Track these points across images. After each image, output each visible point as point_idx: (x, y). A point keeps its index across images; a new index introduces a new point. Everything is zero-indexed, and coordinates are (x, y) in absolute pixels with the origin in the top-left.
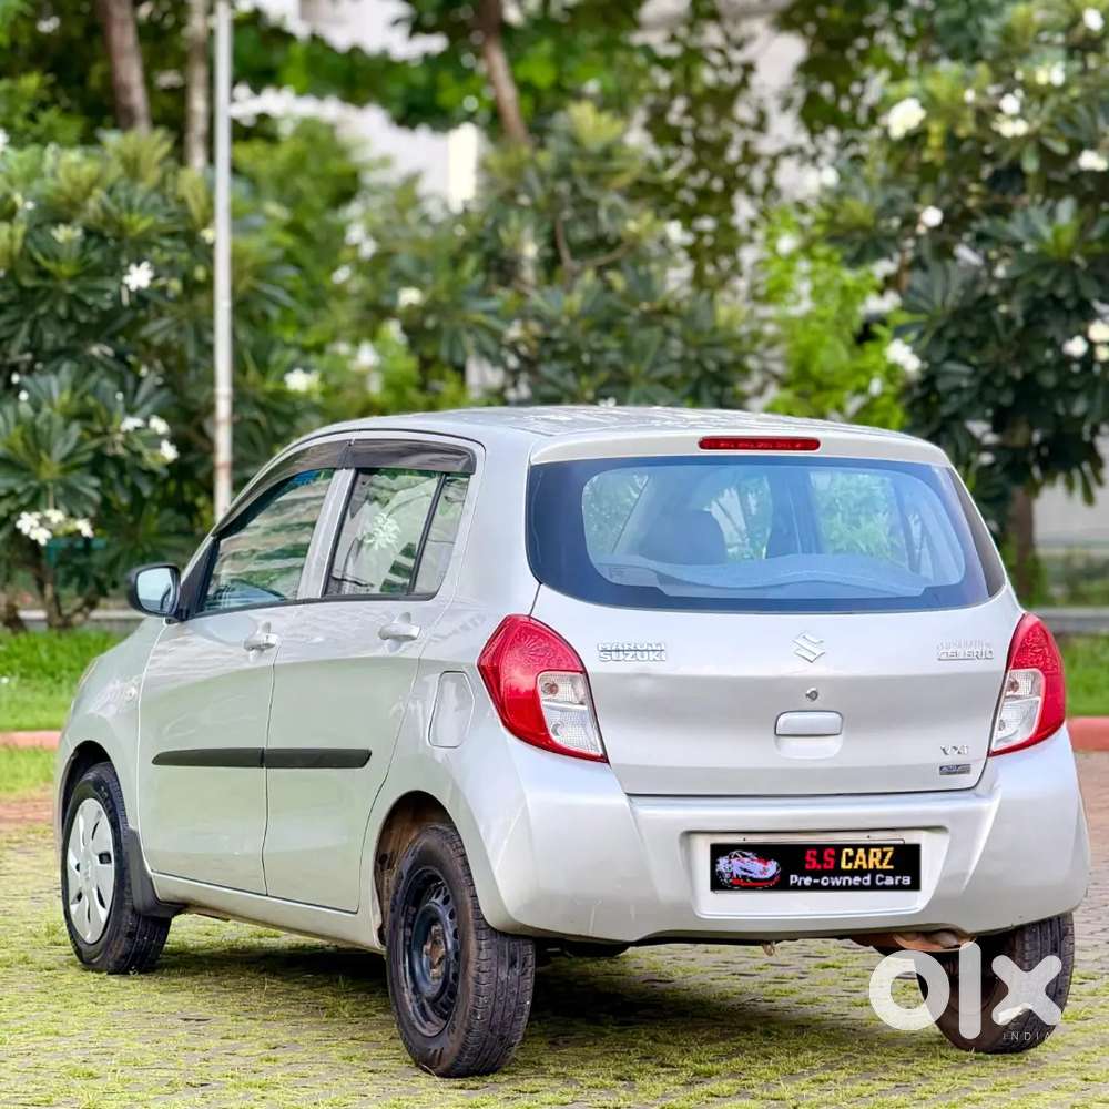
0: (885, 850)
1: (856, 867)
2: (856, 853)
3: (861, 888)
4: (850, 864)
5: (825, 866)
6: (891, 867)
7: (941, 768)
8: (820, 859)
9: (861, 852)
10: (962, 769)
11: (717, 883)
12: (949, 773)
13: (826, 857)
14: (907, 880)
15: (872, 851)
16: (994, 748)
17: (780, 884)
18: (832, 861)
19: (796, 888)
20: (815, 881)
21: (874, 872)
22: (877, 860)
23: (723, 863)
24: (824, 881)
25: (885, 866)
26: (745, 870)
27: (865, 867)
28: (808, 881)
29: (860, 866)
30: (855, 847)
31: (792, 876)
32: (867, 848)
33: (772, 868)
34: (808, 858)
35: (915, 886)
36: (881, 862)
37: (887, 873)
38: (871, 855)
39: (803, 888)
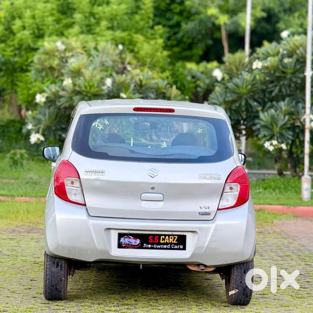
0: (175, 236)
1: (165, 242)
2: (165, 237)
3: (167, 249)
4: (163, 241)
5: (155, 241)
6: (177, 242)
7: (199, 213)
8: (154, 239)
9: (167, 237)
10: (208, 214)
11: (120, 246)
12: (202, 215)
13: (156, 239)
14: (181, 247)
15: (171, 237)
16: (220, 207)
17: (141, 247)
18: (158, 240)
19: (146, 248)
20: (152, 246)
21: (171, 244)
22: (172, 240)
23: (122, 240)
24: (155, 246)
25: (175, 242)
26: (130, 242)
27: (168, 242)
28: (150, 246)
29: (167, 242)
30: (165, 235)
31: (144, 244)
32: (169, 236)
33: (138, 241)
34: (150, 239)
35: (184, 249)
36: (173, 240)
37: (175, 244)
38: (170, 238)
39: (148, 248)
